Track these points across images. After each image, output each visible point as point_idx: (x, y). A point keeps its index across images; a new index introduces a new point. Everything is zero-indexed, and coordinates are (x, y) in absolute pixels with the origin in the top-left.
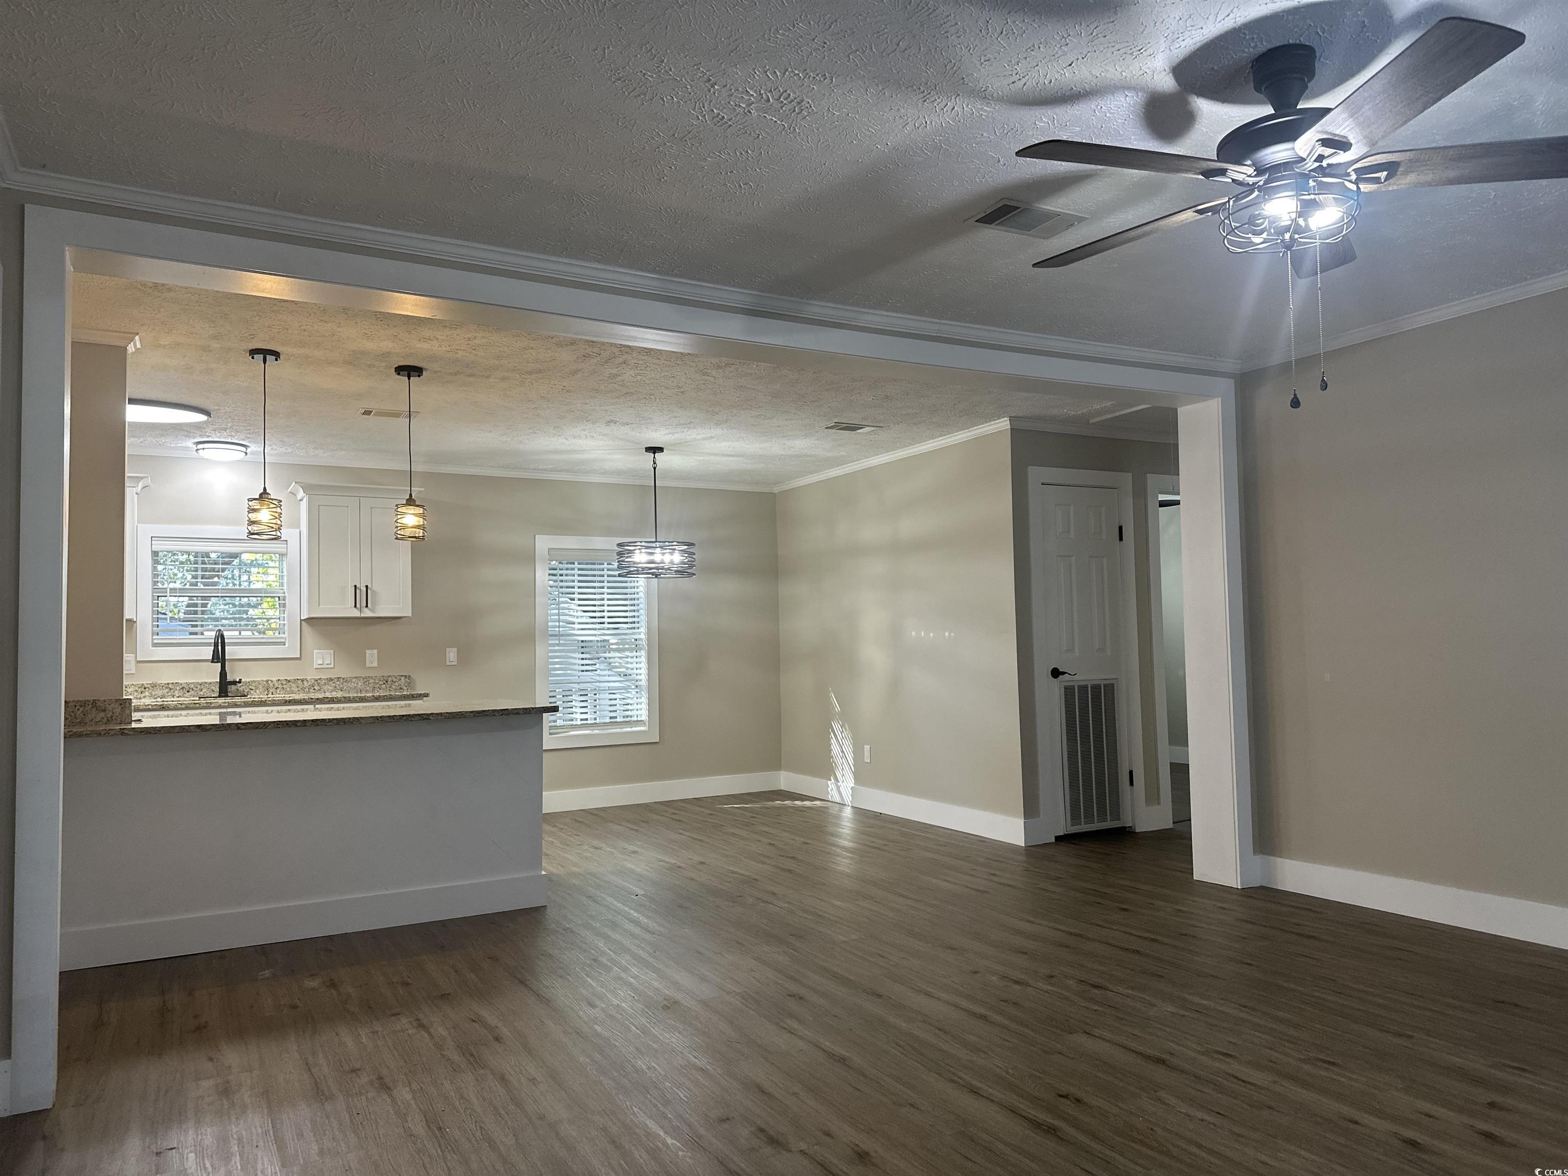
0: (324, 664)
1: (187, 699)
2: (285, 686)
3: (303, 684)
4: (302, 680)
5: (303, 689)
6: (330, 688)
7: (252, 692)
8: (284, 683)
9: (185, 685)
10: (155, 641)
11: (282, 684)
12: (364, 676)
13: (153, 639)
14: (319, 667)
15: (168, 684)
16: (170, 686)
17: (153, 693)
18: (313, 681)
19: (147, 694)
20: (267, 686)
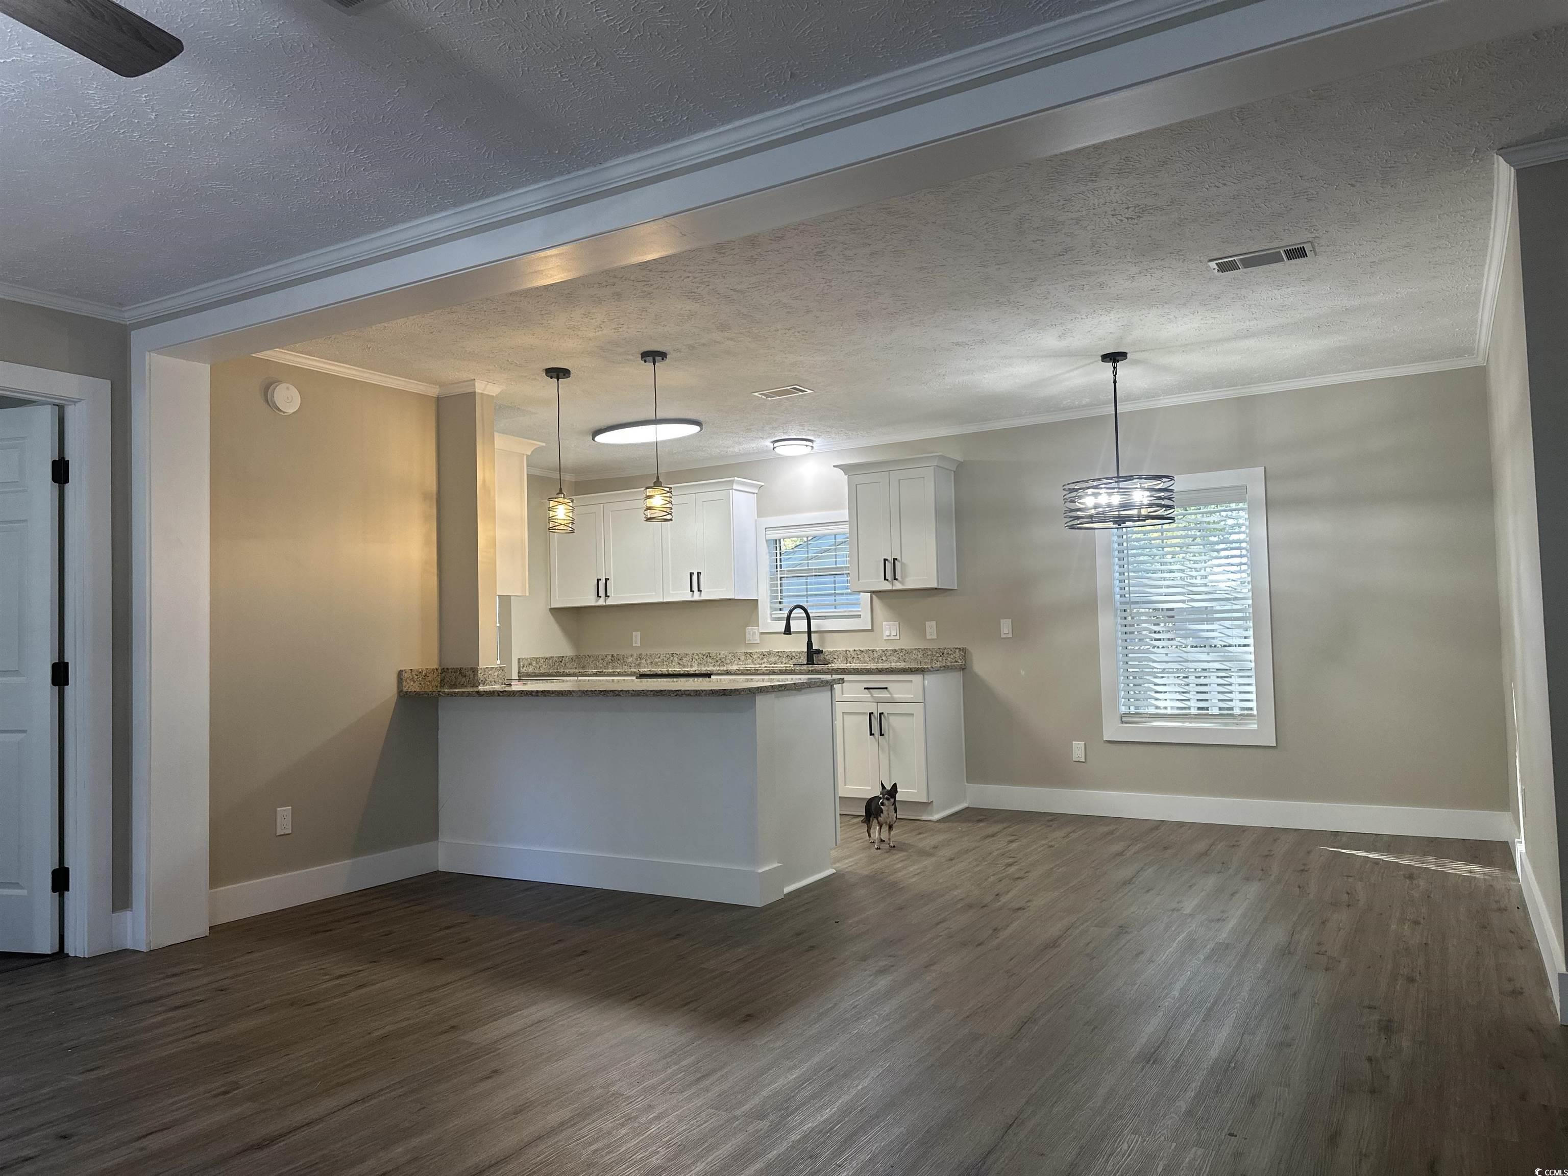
0: (892, 634)
1: (790, 665)
2: (859, 656)
3: (874, 655)
4: (873, 651)
5: (873, 659)
6: (894, 658)
7: (835, 660)
8: (858, 653)
9: (789, 654)
10: (773, 616)
11: (858, 655)
12: (923, 648)
13: (771, 614)
14: (887, 638)
15: (778, 652)
16: (780, 654)
17: (769, 660)
18: (881, 652)
19: (765, 660)
20: (846, 656)
